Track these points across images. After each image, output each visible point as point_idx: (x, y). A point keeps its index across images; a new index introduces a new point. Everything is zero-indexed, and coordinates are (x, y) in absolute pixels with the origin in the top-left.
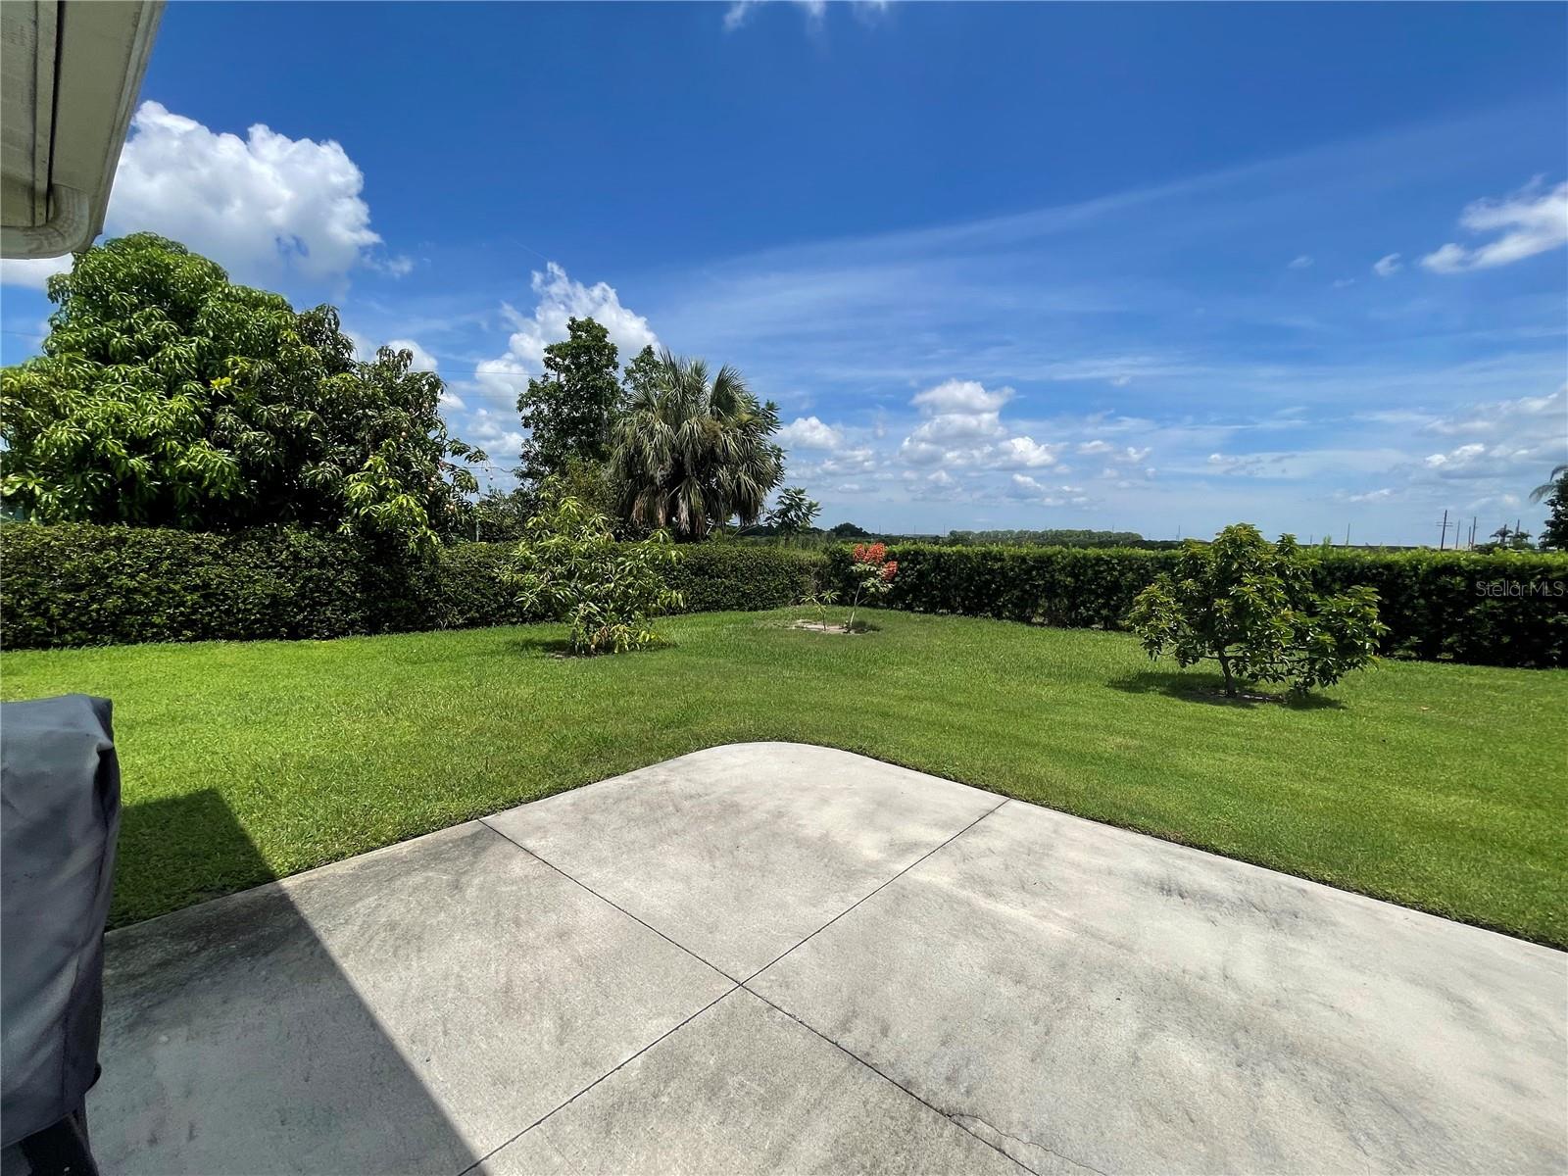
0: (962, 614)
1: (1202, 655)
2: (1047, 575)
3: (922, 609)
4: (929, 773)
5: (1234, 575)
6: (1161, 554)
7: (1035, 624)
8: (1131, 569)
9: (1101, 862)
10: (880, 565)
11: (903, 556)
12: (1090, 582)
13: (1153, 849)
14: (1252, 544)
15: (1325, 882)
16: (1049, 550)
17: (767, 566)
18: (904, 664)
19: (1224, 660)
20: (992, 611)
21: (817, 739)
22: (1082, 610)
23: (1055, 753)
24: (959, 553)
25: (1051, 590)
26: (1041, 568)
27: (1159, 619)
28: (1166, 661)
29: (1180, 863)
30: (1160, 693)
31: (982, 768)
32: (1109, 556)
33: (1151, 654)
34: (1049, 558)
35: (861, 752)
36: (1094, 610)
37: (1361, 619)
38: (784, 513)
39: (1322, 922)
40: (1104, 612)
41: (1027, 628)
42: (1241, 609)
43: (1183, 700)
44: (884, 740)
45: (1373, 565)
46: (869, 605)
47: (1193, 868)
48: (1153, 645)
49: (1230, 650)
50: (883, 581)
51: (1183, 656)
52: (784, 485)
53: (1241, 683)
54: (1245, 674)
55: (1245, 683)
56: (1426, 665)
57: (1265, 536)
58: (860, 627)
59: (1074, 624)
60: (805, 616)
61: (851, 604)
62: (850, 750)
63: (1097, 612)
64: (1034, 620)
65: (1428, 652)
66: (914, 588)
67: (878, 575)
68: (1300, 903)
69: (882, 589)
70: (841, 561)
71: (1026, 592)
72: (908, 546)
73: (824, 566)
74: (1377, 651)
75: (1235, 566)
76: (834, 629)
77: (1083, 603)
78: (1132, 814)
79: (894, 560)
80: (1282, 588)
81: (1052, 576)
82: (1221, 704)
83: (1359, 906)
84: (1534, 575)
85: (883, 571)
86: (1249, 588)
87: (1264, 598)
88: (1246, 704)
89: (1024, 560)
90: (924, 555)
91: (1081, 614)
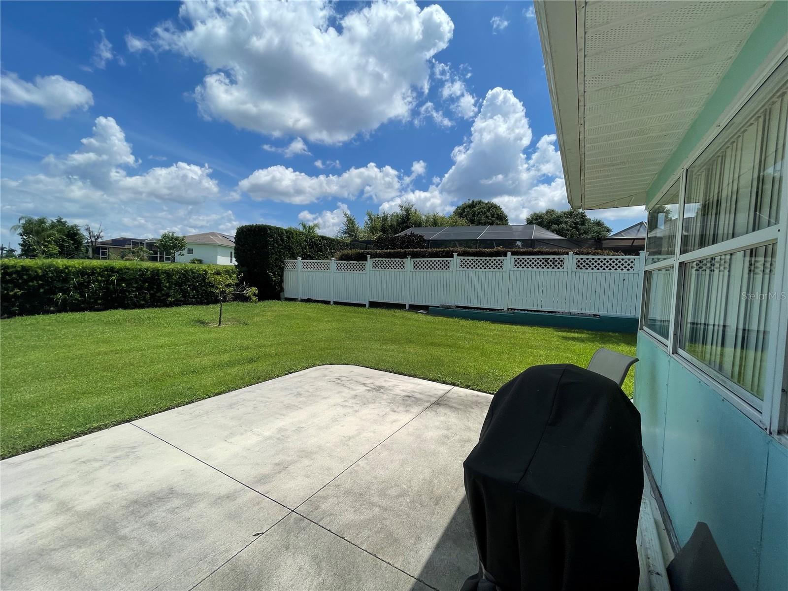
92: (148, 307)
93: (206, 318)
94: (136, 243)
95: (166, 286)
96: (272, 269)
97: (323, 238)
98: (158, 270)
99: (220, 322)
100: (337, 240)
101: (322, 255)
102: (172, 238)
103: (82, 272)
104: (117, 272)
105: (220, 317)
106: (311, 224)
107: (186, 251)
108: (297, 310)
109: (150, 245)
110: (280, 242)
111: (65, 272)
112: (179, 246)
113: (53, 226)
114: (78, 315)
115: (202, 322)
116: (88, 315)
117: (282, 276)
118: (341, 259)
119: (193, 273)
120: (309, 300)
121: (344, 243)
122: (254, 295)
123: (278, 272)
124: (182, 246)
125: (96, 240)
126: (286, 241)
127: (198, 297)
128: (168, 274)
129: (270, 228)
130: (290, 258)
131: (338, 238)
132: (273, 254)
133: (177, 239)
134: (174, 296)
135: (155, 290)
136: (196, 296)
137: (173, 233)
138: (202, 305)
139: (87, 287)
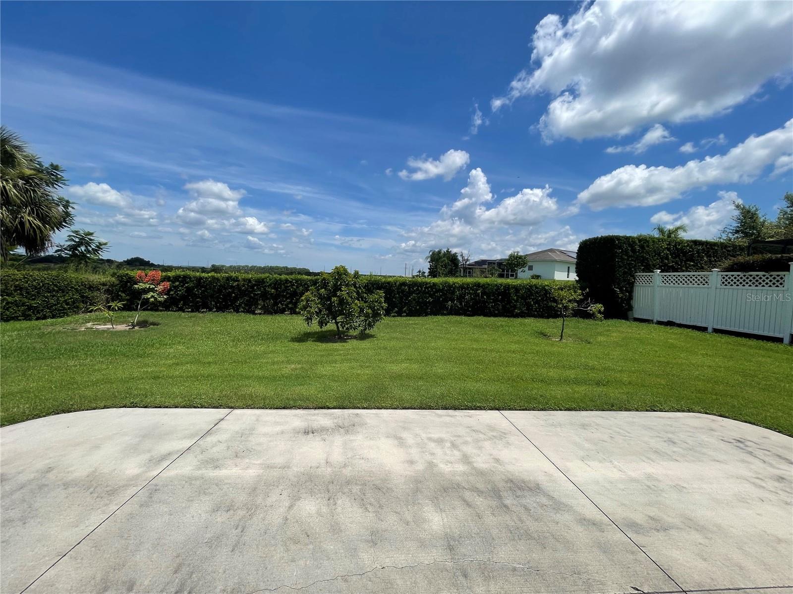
0: (215, 311)
1: (328, 322)
2: (262, 289)
3: (190, 310)
4: (184, 407)
5: (339, 287)
6: (314, 278)
7: (257, 314)
8: (301, 285)
9: (278, 429)
10: (159, 284)
11: (176, 278)
12: (283, 291)
13: (303, 415)
14: (345, 274)
15: (364, 408)
16: (263, 276)
17: (56, 286)
18: (174, 344)
19: (337, 323)
20: (233, 308)
21: (94, 405)
22: (280, 305)
23: (260, 379)
24: (213, 277)
25: (265, 296)
26: (259, 285)
27: (311, 307)
28: (315, 327)
29: (314, 418)
30: (312, 341)
31: (218, 397)
32: (291, 279)
33: (308, 323)
34: (263, 279)
35: (134, 405)
36: (285, 305)
37: (379, 303)
38: (74, 248)
39: (363, 425)
40: (290, 306)
41: (252, 316)
42: (342, 301)
43: (321, 343)
44: (152, 394)
45: (385, 282)
46: (151, 310)
47: (319, 418)
48: (309, 319)
49: (339, 319)
50: (160, 294)
51: (321, 323)
52: (73, 228)
53: (343, 332)
54: (345, 328)
55: (345, 332)
56: (399, 318)
57: (349, 271)
58: (143, 324)
59: (276, 312)
60: (94, 320)
61: (136, 310)
62: (125, 407)
63: (287, 305)
64: (256, 312)
65: (399, 314)
66: (183, 298)
67: (156, 291)
68: (356, 420)
69: (160, 299)
70: (128, 282)
71: (251, 297)
72: (179, 272)
73: (113, 285)
74: (385, 316)
75: (339, 283)
76: (122, 327)
77: (280, 302)
78: (295, 400)
79: (169, 281)
80: (355, 292)
81: (265, 289)
82: (336, 342)
83: (374, 414)
84: (424, 286)
85: (160, 288)
86: (344, 292)
87: (349, 296)
88: (344, 341)
89: (250, 281)
90: (190, 278)
91: (279, 307)
92: (500, 316)
93: (548, 331)
94: (490, 263)
95: (514, 299)
96: (619, 284)
97: (696, 243)
98: (509, 285)
99: (562, 336)
100: (722, 243)
101: (693, 265)
102: (517, 257)
103: (462, 287)
104: (482, 287)
105: (562, 331)
106: (670, 227)
107: (527, 267)
108: (653, 334)
109: (500, 264)
110: (631, 253)
111: (453, 287)
112: (522, 264)
113: (445, 254)
114: (458, 318)
115: (544, 335)
116: (464, 318)
117: (631, 292)
118: (730, 269)
119: (537, 288)
120: (670, 324)
121: (734, 246)
122: (600, 312)
123: (626, 288)
124: (524, 264)
125: (466, 262)
126: (638, 252)
127: (540, 311)
128: (517, 289)
129: (618, 238)
130: (644, 271)
131: (722, 241)
132: (620, 267)
133: (520, 257)
134: (520, 309)
135: (506, 302)
136: (538, 310)
137: (518, 252)
138: (543, 318)
139: (464, 298)
